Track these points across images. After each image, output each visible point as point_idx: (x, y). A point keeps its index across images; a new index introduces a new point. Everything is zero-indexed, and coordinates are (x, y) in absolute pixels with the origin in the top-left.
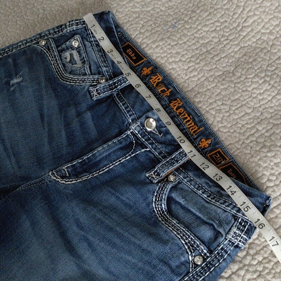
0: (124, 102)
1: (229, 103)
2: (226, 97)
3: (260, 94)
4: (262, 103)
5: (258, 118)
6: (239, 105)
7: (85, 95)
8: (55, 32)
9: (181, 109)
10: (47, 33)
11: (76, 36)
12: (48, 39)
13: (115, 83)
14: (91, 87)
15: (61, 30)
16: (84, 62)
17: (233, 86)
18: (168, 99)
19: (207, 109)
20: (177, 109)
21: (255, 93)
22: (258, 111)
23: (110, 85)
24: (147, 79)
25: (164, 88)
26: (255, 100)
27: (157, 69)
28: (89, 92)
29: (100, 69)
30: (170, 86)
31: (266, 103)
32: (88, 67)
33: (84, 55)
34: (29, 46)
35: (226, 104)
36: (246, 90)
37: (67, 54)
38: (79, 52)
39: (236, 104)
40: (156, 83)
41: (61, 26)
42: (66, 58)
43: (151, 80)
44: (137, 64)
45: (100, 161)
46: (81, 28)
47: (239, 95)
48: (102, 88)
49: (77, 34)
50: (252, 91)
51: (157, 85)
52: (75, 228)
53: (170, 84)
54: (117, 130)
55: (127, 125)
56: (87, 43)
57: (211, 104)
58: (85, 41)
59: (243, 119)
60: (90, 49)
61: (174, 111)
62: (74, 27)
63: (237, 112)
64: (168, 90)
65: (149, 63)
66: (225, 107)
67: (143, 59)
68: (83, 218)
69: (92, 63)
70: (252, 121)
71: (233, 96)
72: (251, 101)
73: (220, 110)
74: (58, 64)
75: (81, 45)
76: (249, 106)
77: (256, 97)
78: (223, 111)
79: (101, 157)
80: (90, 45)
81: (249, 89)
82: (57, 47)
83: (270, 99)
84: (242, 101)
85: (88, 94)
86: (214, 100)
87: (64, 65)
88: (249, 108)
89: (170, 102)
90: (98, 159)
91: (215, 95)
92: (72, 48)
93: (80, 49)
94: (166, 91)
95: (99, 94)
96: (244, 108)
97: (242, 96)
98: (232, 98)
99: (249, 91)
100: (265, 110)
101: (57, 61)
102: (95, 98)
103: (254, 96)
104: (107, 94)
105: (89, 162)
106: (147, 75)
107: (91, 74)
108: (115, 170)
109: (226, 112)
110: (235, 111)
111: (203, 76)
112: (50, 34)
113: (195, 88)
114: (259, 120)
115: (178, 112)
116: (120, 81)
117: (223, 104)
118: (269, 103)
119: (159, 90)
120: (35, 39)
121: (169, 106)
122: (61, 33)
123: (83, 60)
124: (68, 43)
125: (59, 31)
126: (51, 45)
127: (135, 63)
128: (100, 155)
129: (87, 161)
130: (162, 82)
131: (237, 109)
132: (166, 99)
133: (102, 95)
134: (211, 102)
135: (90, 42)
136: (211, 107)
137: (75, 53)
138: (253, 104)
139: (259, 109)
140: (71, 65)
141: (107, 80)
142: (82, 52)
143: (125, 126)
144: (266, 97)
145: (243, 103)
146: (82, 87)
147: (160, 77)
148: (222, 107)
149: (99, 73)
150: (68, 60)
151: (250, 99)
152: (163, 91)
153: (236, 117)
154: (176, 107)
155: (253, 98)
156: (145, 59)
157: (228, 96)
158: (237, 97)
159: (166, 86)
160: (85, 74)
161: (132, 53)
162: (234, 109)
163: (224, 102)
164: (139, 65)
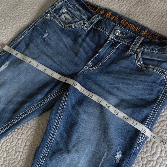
0: (101, 28)
1: (145, 14)
2: (143, 11)
3: (157, 6)
4: (159, 9)
5: (161, 16)
6: (150, 13)
7: (81, 30)
8: (52, 9)
9: (127, 23)
10: (48, 10)
11: (63, 7)
12: (50, 13)
13: (92, 21)
14: (83, 26)
15: (54, 7)
16: (72, 18)
17: (143, 6)
18: (119, 20)
19: (137, 19)
20: (125, 23)
21: (154, 6)
22: (159, 13)
23: (90, 23)
24: (105, 16)
25: (114, 17)
26: (156, 9)
27: (107, 10)
28: (83, 28)
29: (82, 18)
30: (117, 15)
31: (161, 8)
32: (76, 18)
33: (71, 14)
34: (43, 19)
35: (144, 15)
36: (150, 6)
37: (63, 17)
38: (68, 14)
39: (148, 13)
40: (109, 16)
41: (53, 5)
42: (63, 19)
43: (107, 15)
44: (96, 11)
45: (103, 55)
46: (64, 3)
47: (148, 9)
48: (88, 25)
49: (63, 6)
50: (153, 6)
51: (110, 17)
52: (107, 85)
53: (116, 14)
54: (104, 40)
55: (107, 37)
56: (69, 9)
57: (138, 17)
58: (68, 8)
59: (154, 18)
60: (73, 10)
61: (124, 25)
62: (60, 3)
63: (151, 16)
64: (116, 17)
65: (101, 9)
66: (145, 16)
67: (98, 8)
68: (109, 79)
69: (77, 16)
70: (159, 18)
71: (145, 10)
72: (155, 10)
73: (143, 18)
74: (61, 22)
75: (67, 11)
76: (155, 12)
77: (156, 8)
78: (145, 18)
79: (103, 53)
80: (71, 9)
81: (151, 5)
82: (57, 15)
83: (162, 6)
84: (151, 11)
85: (83, 30)
86: (138, 15)
87: (64, 22)
88: (155, 13)
89: (120, 22)
90: (102, 54)
91: (138, 13)
92: (63, 13)
93: (68, 13)
94: (116, 18)
95: (87, 28)
96: (153, 14)
97: (149, 9)
98: (146, 12)
99: (152, 6)
100: (162, 12)
101: (60, 21)
102: (87, 31)
103: (155, 7)
104: (91, 27)
105: (99, 57)
106: (103, 14)
107: (79, 21)
108: (112, 57)
109: (146, 18)
110: (150, 16)
111: (128, 6)
112: (50, 10)
113: (127, 13)
114: (162, 16)
115: (126, 24)
116: (94, 19)
117: (143, 15)
118: (163, 8)
119: (113, 18)
120: (44, 15)
121: (121, 23)
122: (55, 8)
123: (72, 17)
124: (60, 12)
125: (53, 8)
126: (53, 15)
127: (95, 11)
128: (102, 52)
129: (97, 57)
130: (112, 15)
131: (150, 15)
132: (118, 21)
133: (89, 28)
134: (137, 16)
135: (71, 7)
136: (139, 18)
137: (66, 15)
138: (156, 11)
139: (159, 12)
140: (67, 21)
141: (87, 22)
142: (69, 13)
143: (106, 37)
144: (160, 6)
145: (152, 12)
146: (79, 27)
147: (110, 13)
148: (143, 16)
149: (82, 19)
150: (64, 19)
151: (154, 9)
152: (114, 18)
153: (151, 18)
154: (124, 23)
155: (155, 8)
156: (99, 8)
157: (144, 11)
158: (147, 10)
159: (114, 15)
160: (77, 22)
161: (92, 7)
162: (149, 15)
163: (143, 14)
164: (97, 11)
